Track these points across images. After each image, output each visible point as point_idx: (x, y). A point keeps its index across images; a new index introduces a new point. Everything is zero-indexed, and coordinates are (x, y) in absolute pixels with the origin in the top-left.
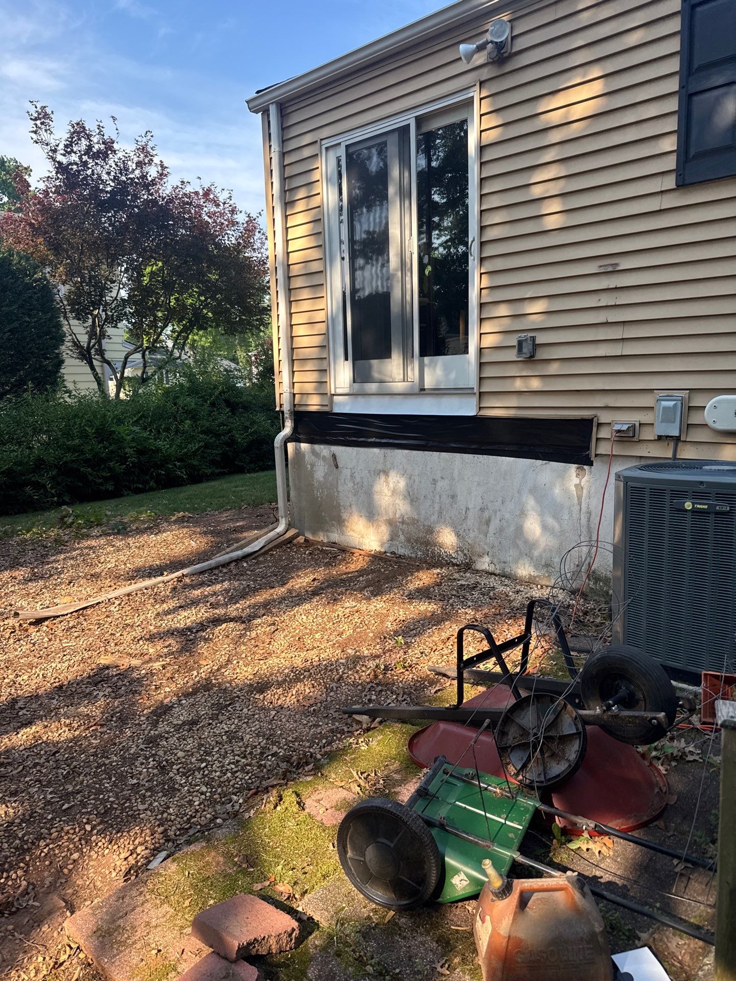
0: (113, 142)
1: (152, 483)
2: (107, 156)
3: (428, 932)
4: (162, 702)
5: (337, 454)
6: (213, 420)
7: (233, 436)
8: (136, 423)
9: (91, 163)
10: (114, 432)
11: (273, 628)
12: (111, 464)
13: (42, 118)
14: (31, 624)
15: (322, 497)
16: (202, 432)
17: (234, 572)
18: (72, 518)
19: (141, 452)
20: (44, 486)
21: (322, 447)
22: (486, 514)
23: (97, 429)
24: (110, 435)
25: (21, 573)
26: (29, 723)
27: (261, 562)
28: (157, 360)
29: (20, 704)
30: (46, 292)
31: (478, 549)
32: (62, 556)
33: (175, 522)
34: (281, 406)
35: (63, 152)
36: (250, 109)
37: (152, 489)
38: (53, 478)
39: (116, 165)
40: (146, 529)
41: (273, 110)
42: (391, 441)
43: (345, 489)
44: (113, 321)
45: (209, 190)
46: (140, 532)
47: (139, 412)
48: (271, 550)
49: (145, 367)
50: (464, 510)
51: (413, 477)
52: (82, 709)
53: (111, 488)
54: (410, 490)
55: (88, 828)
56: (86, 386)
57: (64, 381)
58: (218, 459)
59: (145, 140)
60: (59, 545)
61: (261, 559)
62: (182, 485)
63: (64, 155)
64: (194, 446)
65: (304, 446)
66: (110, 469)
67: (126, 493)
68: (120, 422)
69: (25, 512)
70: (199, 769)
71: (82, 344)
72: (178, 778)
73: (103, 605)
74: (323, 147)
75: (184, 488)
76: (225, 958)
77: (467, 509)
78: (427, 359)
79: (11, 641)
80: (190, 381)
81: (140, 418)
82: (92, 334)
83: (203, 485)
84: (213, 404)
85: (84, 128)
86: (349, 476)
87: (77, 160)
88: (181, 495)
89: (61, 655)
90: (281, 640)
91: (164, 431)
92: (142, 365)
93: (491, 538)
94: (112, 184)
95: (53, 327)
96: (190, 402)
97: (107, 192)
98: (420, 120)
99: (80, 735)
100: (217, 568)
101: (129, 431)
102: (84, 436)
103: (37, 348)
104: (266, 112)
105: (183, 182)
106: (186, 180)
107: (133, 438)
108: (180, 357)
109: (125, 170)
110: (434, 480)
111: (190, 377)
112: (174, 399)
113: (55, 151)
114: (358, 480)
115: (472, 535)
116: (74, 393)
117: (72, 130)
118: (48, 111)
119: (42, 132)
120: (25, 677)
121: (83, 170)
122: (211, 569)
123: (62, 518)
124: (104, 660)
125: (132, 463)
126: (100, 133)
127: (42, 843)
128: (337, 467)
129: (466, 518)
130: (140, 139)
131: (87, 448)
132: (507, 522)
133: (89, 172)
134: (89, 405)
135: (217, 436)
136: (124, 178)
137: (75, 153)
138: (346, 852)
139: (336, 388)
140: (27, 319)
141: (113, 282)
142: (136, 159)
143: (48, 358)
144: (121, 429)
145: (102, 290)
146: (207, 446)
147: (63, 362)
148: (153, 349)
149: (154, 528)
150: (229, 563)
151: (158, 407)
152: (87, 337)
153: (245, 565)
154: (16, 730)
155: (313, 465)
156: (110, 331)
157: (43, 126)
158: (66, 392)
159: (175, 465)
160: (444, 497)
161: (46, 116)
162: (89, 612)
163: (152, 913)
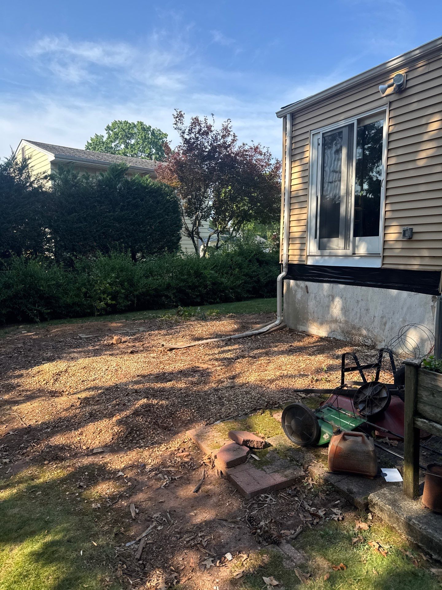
0: (211, 127)
1: (218, 300)
2: (208, 134)
3: (312, 453)
4: (220, 380)
5: (308, 286)
6: (250, 269)
7: (259, 278)
8: (212, 269)
9: (200, 138)
10: (202, 273)
11: (268, 361)
12: (200, 289)
13: (180, 117)
14: (168, 350)
15: (299, 308)
16: (244, 275)
17: (254, 340)
18: (182, 312)
19: (214, 284)
20: (170, 297)
21: (301, 282)
22: (384, 320)
23: (195, 272)
24: (201, 274)
25: (163, 332)
26: (170, 381)
27: (267, 337)
28: (225, 237)
29: (167, 375)
30: (176, 203)
31: (379, 338)
32: (179, 327)
33: (228, 317)
34: (282, 261)
35: (188, 133)
36: (278, 117)
37: (217, 303)
38: (174, 294)
39: (212, 138)
40: (215, 319)
41: (288, 116)
42: (336, 280)
43: (311, 304)
44: (205, 218)
45: (257, 148)
46: (212, 320)
47: (214, 264)
48: (272, 332)
49: (218, 241)
50: (373, 317)
51: (347, 299)
52: (190, 378)
53: (199, 300)
54: (345, 306)
55: (193, 411)
56: (191, 250)
57: (181, 247)
58: (251, 289)
59: (227, 124)
60: (177, 323)
61: (267, 336)
62: (232, 302)
63: (188, 135)
64: (239, 282)
65: (292, 282)
66: (200, 291)
67: (205, 303)
68: (205, 268)
69: (161, 309)
70: (234, 400)
71: (189, 229)
72: (225, 402)
73: (196, 346)
74: (312, 134)
75: (233, 303)
76: (239, 444)
77: (374, 317)
78: (357, 238)
79: (161, 355)
80: (239, 248)
81: (215, 267)
82: (194, 224)
83: (242, 302)
84: (250, 261)
85: (198, 120)
86: (313, 297)
87: (194, 136)
88: (232, 306)
89: (181, 361)
90: (271, 366)
91: (225, 274)
92: (216, 240)
93: (386, 332)
94: (210, 148)
95: (178, 221)
96: (239, 259)
97: (206, 152)
98: (359, 121)
99: (189, 386)
100: (246, 337)
101: (209, 273)
102: (189, 274)
103: (170, 231)
104: (285, 117)
105: (244, 144)
106: (245, 143)
107: (211, 276)
108: (236, 236)
109: (216, 140)
110: (358, 301)
111: (240, 246)
112: (231, 258)
113: (184, 133)
114: (318, 299)
115: (376, 331)
116: (185, 253)
117: (193, 122)
118: (182, 113)
119: (179, 124)
120: (168, 367)
121: (196, 141)
122: (243, 337)
123: (178, 312)
124: (197, 365)
125: (210, 289)
126: (206, 123)
127: (178, 412)
128: (308, 292)
129: (374, 321)
130: (224, 124)
131: (190, 280)
132: (395, 324)
133: (199, 142)
134: (192, 259)
135: (251, 277)
136: (215, 144)
137: (193, 133)
138: (285, 423)
139: (309, 252)
140: (167, 217)
141: (206, 198)
142: (221, 134)
143: (174, 236)
144: (206, 272)
145: (201, 202)
146: (245, 283)
147: (181, 238)
148: (222, 232)
149: (218, 318)
150: (251, 336)
151: (223, 262)
152: (192, 225)
153: (259, 337)
154: (166, 382)
155: (296, 291)
156: (203, 222)
157: (179, 121)
158: (182, 253)
159: (229, 291)
160: (363, 310)
161: (182, 116)
162: (191, 348)
163: (215, 434)
